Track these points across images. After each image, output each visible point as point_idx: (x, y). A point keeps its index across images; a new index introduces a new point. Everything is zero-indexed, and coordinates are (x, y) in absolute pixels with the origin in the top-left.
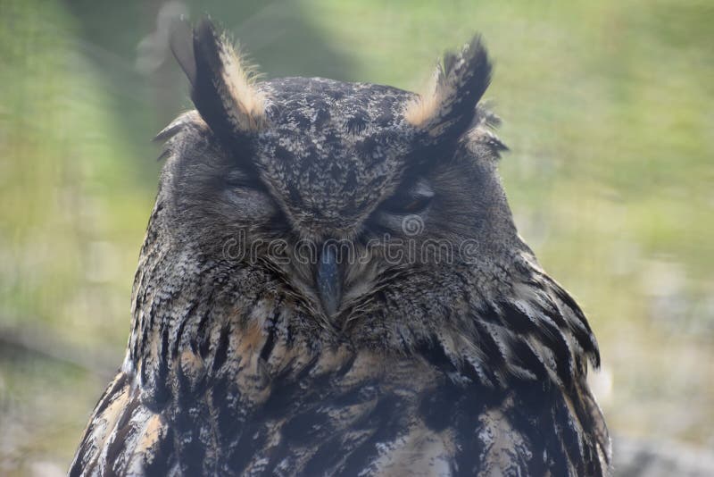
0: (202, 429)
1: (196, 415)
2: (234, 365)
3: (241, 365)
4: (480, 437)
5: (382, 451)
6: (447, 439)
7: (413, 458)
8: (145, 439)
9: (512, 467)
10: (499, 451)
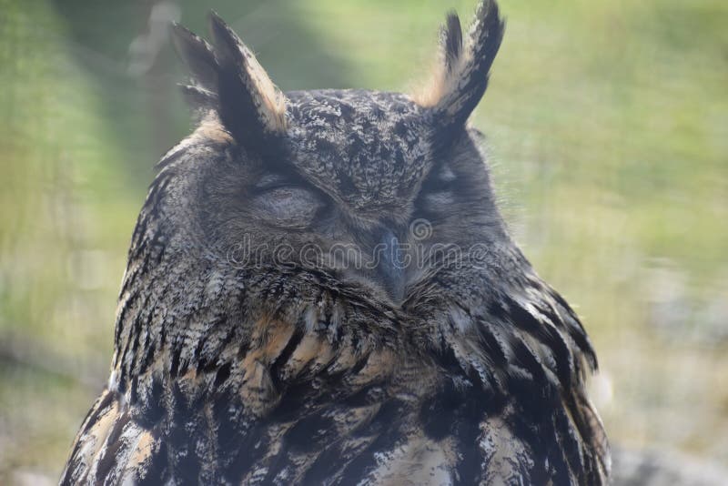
0: (198, 443)
1: (193, 430)
2: (238, 378)
3: (244, 379)
4: (481, 445)
5: (380, 461)
6: (448, 448)
7: (413, 467)
8: (137, 454)
9: (514, 476)
10: (501, 461)
